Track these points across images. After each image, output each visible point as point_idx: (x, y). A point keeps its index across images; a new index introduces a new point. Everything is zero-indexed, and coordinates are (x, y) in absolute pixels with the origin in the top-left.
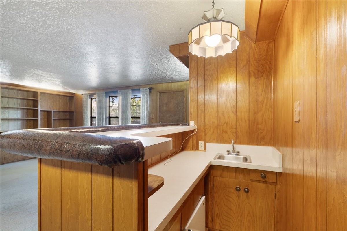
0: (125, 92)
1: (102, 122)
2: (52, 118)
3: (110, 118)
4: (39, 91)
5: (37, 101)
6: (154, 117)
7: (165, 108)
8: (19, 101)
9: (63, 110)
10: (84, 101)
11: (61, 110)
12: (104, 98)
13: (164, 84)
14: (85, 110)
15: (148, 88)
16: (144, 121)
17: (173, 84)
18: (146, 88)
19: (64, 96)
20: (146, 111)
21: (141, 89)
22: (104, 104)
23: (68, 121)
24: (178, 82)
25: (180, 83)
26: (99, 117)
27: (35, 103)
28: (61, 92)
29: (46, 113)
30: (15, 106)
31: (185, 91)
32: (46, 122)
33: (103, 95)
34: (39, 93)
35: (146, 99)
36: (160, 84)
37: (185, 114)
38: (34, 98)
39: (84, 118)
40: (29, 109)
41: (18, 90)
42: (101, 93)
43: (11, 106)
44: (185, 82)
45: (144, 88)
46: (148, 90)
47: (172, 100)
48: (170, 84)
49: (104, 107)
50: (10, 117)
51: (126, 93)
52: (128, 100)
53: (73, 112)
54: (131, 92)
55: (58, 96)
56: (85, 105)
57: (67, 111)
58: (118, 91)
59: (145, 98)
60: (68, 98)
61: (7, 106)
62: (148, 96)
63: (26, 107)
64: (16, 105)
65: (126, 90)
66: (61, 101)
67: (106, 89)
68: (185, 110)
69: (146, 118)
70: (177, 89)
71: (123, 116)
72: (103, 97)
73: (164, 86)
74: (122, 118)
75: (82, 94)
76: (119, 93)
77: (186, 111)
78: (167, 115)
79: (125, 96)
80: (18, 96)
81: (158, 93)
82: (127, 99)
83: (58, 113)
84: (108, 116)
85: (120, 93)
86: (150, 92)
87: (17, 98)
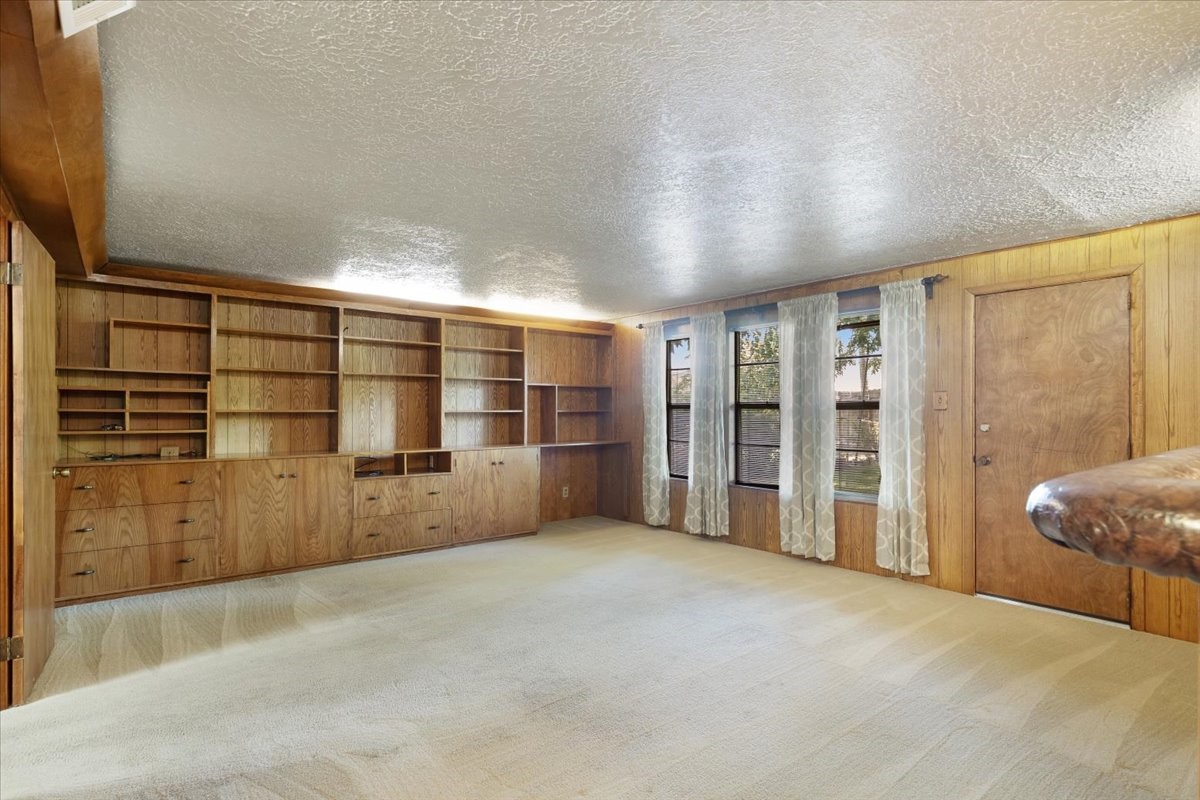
0: (810, 308)
1: (715, 423)
2: (557, 411)
3: (739, 407)
4: (526, 325)
5: (521, 355)
6: (945, 407)
7: (1008, 363)
8: (479, 356)
9: (579, 385)
10: (647, 350)
11: (575, 384)
12: (722, 333)
13: (1003, 255)
14: (651, 380)
15: (920, 280)
16: (897, 423)
17: (1055, 247)
18: (907, 283)
19: (583, 336)
20: (907, 376)
21: (886, 288)
22: (720, 355)
23: (593, 419)
24: (1090, 235)
25: (1098, 242)
26: (700, 404)
27: (515, 362)
28: (577, 324)
29: (538, 393)
30: (471, 376)
31: (1138, 274)
32: (539, 422)
33: (717, 325)
34: (526, 330)
35: (909, 328)
36: (984, 257)
37: (1137, 390)
38: (511, 348)
39: (646, 409)
40: (500, 382)
41: (477, 325)
42: (710, 319)
43: (461, 376)
44: (1136, 231)
45: (901, 283)
46: (921, 289)
47: (1051, 326)
48: (1039, 253)
49: (721, 368)
50: (461, 409)
51: (815, 310)
52: (824, 337)
53: (609, 389)
54: (835, 302)
55: (567, 338)
56: (651, 363)
57: (592, 385)
58: (779, 304)
59: (906, 324)
60: (593, 342)
61: (454, 376)
62: (922, 314)
63: (493, 377)
64: (473, 372)
65: (811, 298)
66: (574, 352)
67: (727, 301)
68: (1134, 369)
69: (913, 407)
70: (1081, 270)
71: (799, 399)
72: (717, 330)
73: (1008, 264)
74: (794, 407)
75: (641, 327)
76: (780, 311)
77: (1142, 373)
78: (1022, 395)
79: (810, 321)
80: (476, 345)
81: (973, 296)
82: (820, 333)
83: (568, 393)
84: (732, 400)
85: (787, 310)
86: (929, 295)
87: (475, 351)
